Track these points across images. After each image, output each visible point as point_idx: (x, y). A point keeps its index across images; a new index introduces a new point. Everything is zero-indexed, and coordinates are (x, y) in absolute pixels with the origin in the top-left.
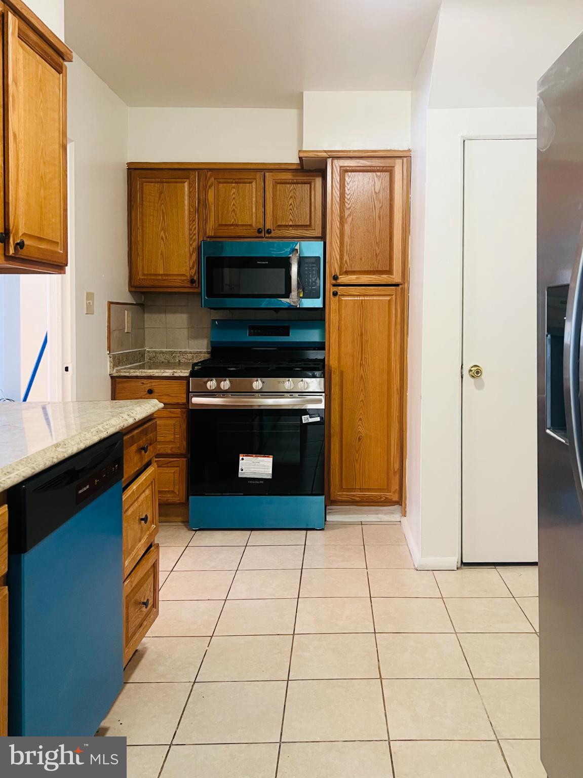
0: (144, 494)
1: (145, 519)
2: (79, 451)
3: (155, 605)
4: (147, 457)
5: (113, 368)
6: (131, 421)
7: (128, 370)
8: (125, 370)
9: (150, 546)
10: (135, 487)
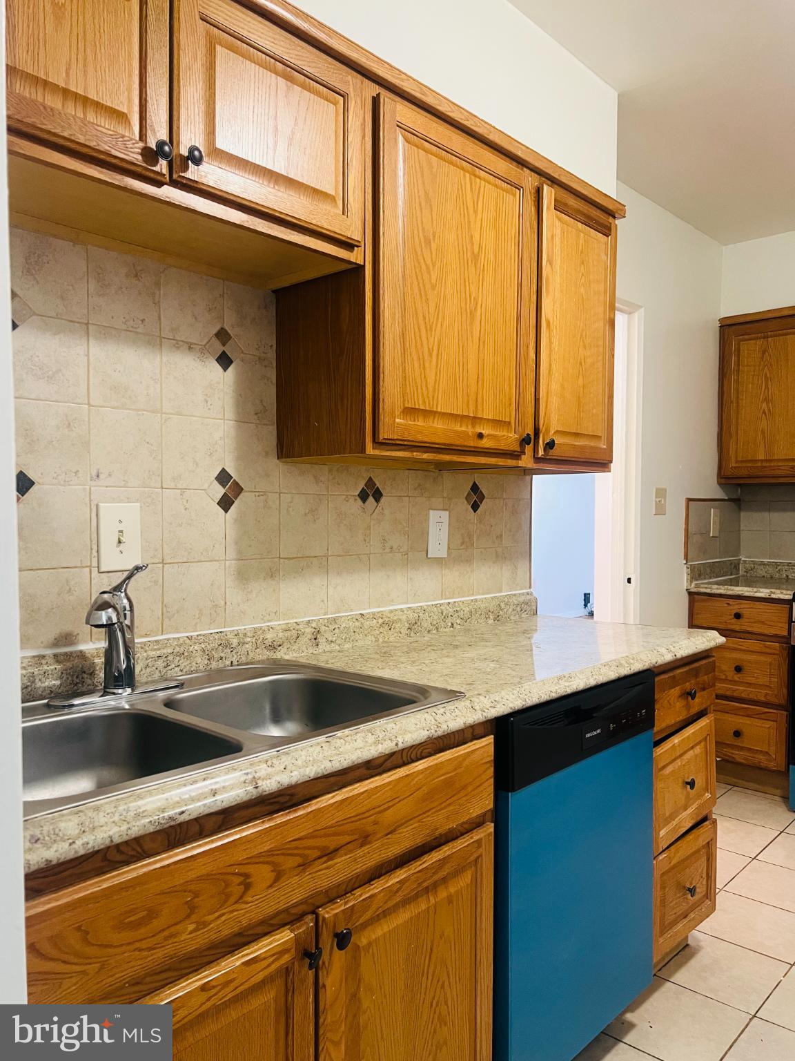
0: (691, 752)
1: (692, 784)
2: (587, 687)
3: (710, 894)
4: (697, 705)
5: (691, 582)
6: (668, 657)
7: (710, 586)
8: (706, 586)
9: (705, 819)
10: (676, 741)
